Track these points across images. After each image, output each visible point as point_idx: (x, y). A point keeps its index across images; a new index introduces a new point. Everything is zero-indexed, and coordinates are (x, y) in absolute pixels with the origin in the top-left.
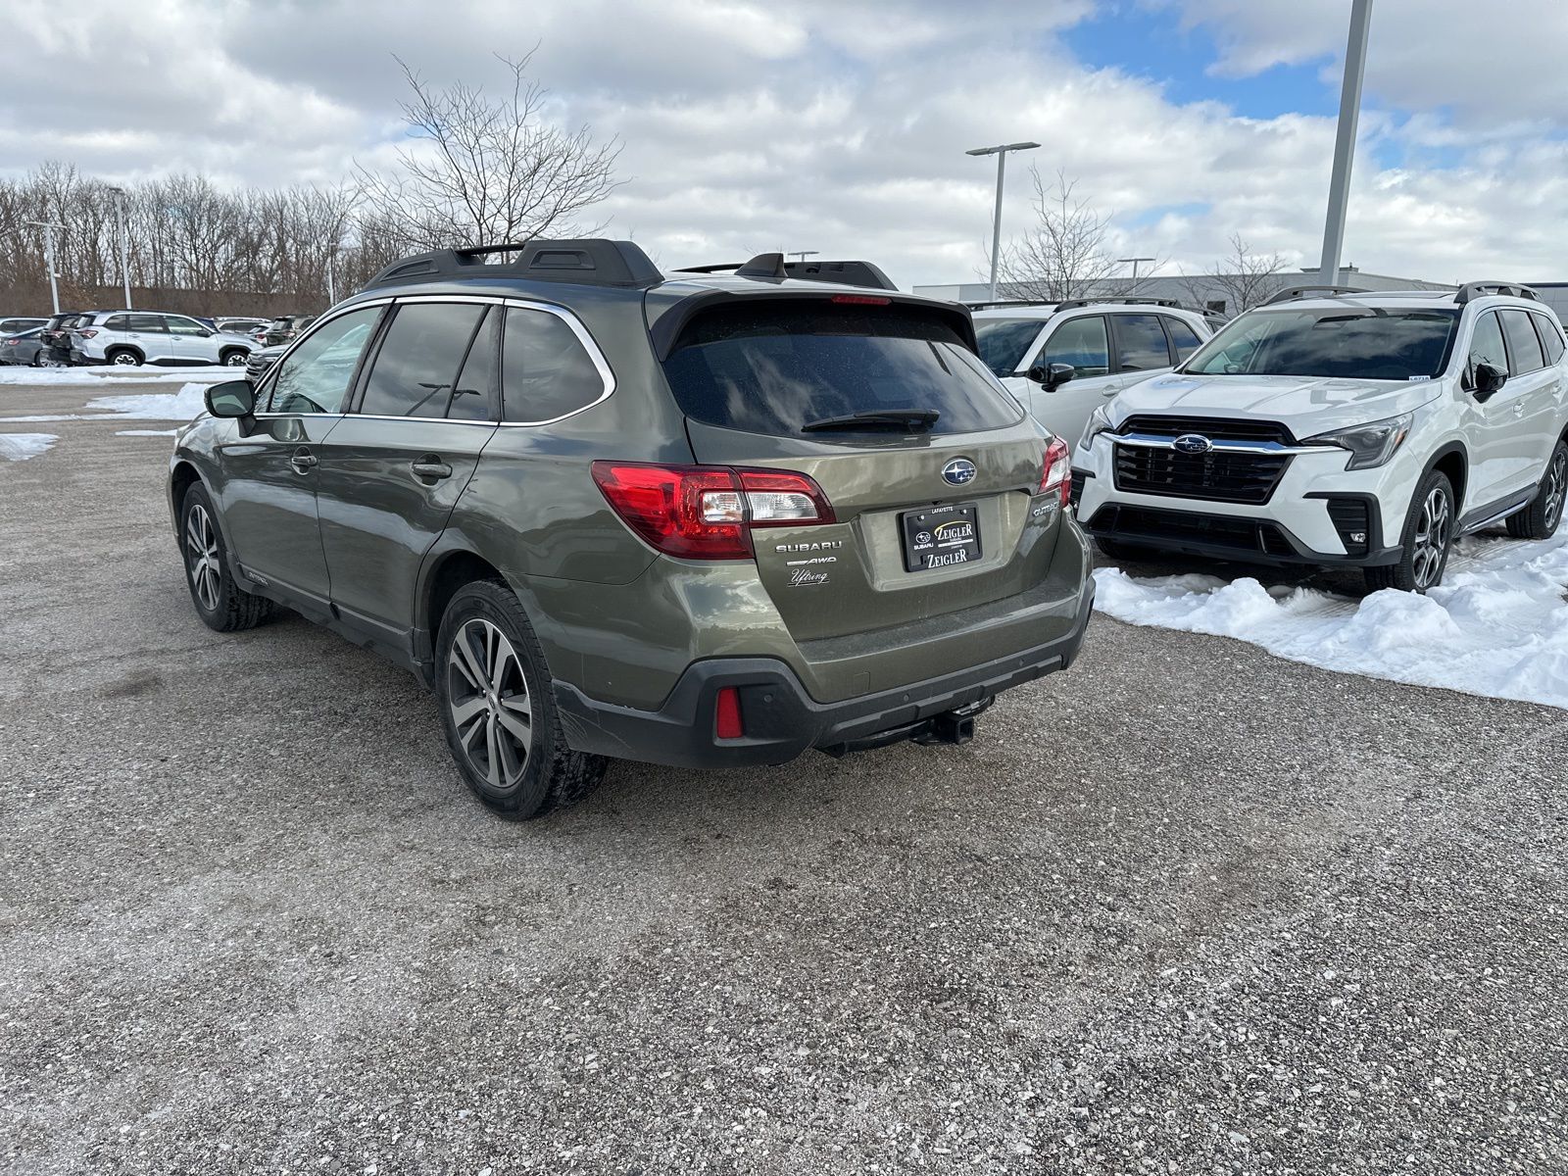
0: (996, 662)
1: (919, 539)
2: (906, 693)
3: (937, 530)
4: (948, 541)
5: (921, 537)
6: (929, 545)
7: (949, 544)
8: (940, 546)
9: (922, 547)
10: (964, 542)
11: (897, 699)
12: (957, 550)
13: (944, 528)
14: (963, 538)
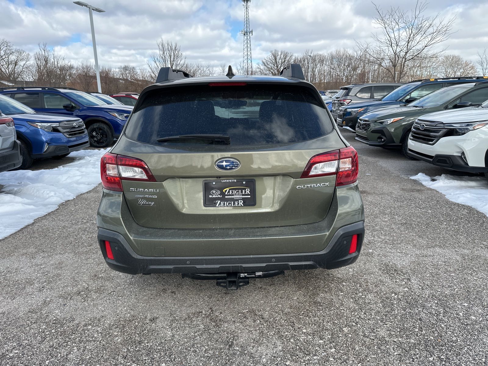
0: (251, 256)
1: (212, 193)
2: (188, 260)
3: (226, 189)
4: (233, 195)
5: (214, 192)
6: (219, 196)
7: (233, 197)
8: (226, 197)
9: (214, 196)
10: (244, 197)
11: (184, 262)
12: (238, 200)
13: (230, 189)
14: (243, 195)
